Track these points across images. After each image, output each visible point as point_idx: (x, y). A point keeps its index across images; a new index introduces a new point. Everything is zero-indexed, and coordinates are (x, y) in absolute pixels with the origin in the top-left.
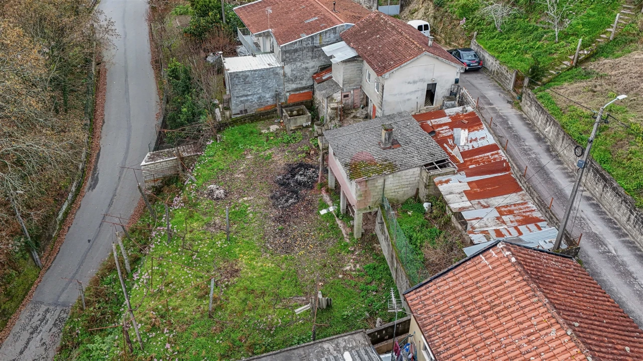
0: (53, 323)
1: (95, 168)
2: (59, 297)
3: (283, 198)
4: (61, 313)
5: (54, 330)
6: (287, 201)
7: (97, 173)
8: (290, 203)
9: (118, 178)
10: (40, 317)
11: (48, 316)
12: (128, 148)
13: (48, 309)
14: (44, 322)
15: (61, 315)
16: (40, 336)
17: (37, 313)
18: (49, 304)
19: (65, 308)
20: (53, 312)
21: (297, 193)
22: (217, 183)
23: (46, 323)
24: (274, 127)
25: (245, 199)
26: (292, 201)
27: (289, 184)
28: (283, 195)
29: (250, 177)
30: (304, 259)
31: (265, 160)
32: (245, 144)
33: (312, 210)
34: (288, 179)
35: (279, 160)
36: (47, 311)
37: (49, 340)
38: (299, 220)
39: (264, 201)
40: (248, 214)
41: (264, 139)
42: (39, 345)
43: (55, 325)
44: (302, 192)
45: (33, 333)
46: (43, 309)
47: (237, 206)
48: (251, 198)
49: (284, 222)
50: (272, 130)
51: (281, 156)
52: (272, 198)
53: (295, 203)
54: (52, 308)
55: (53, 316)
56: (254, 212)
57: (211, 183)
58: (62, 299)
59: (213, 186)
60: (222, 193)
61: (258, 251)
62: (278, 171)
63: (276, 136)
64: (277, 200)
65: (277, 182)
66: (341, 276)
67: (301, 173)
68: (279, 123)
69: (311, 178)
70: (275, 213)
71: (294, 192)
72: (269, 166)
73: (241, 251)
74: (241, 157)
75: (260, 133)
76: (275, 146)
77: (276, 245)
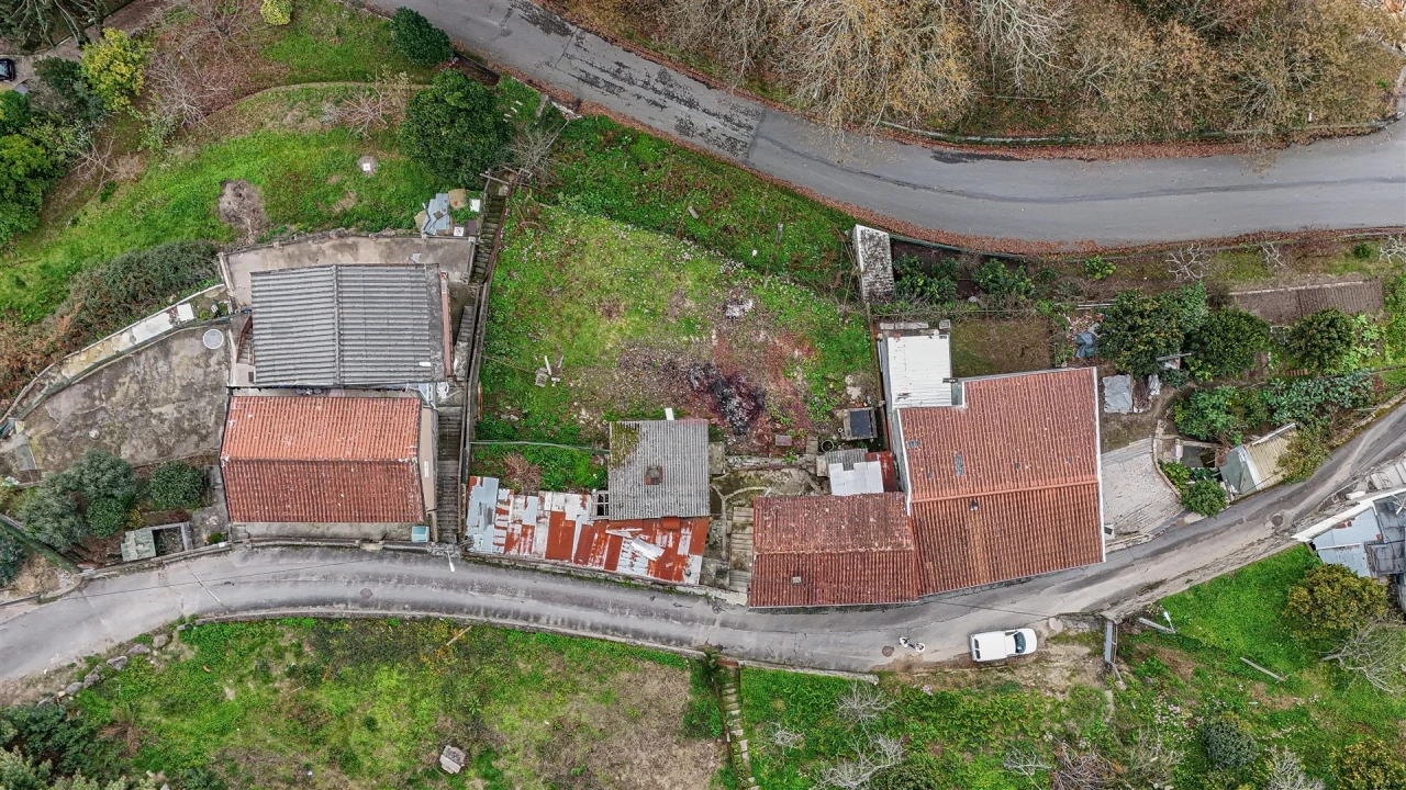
0: (732, 136)
1: (980, 157)
2: (765, 138)
3: (702, 376)
4: (743, 142)
5: (723, 138)
6: (697, 378)
8: (693, 382)
9: (949, 189)
10: (744, 122)
11: (742, 130)
14: (736, 127)
15: (741, 143)
16: (719, 125)
17: (750, 118)
19: (748, 146)
20: (746, 134)
21: (707, 392)
22: (755, 310)
23: (733, 129)
24: (855, 392)
25: (714, 337)
26: (696, 383)
27: (728, 387)
28: (707, 377)
29: (756, 347)
30: (608, 377)
31: (783, 369)
32: (824, 351)
33: (676, 401)
34: (738, 388)
35: (778, 385)
36: (751, 128)
37: (713, 135)
38: (664, 385)
39: (705, 355)
40: (688, 336)
41: (830, 376)
42: (710, 127)
43: (729, 138)
44: (708, 398)
45: (726, 117)
46: (754, 123)
47: (704, 326)
48: (715, 343)
49: (665, 370)
50: (850, 390)
51: (786, 390)
52: (709, 365)
53: (692, 387)
54: (752, 132)
55: (741, 135)
56: (689, 343)
57: (756, 304)
58: (760, 141)
59: (749, 305)
60: (734, 314)
61: (630, 337)
62: (756, 380)
63: (833, 391)
64: (704, 369)
65: (735, 375)
66: (576, 404)
67: (744, 404)
68: (861, 401)
69: (732, 412)
70: (683, 363)
71: (711, 389)
72: (770, 372)
73: (634, 321)
74: (799, 344)
75: (846, 374)
76: (808, 386)
77: (635, 356)
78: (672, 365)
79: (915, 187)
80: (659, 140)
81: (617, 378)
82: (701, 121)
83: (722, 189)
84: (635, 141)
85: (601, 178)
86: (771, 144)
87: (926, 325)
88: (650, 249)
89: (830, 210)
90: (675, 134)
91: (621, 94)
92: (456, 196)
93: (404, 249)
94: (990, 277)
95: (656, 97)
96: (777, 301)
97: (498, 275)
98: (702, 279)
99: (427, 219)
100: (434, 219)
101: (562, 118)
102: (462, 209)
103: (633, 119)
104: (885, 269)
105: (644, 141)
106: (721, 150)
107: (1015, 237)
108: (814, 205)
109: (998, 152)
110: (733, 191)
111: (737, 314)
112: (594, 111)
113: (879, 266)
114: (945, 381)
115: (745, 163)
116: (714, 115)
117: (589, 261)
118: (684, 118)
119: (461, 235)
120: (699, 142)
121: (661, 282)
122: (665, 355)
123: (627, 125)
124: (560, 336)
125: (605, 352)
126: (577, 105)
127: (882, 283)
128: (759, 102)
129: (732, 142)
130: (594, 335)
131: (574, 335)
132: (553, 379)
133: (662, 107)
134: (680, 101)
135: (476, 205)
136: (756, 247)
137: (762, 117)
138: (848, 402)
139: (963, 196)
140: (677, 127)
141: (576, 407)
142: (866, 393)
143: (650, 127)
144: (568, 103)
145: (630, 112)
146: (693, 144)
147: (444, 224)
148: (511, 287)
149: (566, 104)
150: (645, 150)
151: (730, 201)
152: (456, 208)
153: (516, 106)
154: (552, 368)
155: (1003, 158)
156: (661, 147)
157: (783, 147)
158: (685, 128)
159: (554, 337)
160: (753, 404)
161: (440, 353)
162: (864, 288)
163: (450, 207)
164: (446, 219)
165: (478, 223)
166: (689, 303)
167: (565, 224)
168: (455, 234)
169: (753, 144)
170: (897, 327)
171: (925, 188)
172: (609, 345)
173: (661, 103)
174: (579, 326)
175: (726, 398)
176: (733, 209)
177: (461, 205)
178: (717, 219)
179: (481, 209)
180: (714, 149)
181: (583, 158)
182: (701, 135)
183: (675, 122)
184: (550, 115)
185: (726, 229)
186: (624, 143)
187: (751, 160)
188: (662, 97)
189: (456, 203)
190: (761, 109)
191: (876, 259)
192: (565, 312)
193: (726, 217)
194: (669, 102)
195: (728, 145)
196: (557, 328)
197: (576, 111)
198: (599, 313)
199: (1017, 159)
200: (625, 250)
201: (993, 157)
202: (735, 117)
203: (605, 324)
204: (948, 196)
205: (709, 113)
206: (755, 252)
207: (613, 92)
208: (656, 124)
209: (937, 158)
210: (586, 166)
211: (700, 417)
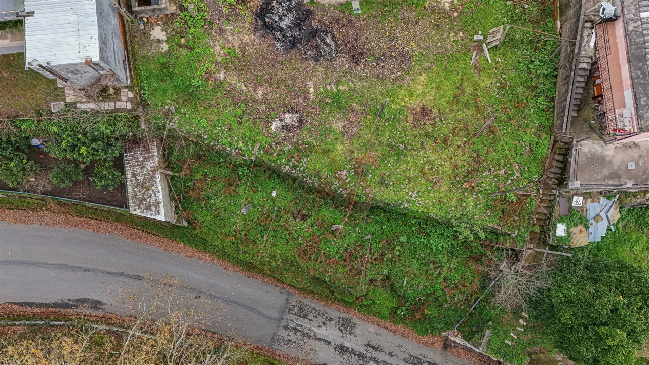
0: (302, 319)
1: (56, 305)
2: (271, 318)
3: (322, 48)
4: (292, 313)
5: (310, 317)
6: (328, 45)
7: (67, 301)
8: (333, 42)
9: (87, 273)
10: (292, 333)
11: (292, 325)
12: (21, 263)
13: (284, 327)
14: (299, 328)
15: (294, 313)
16: (315, 329)
17: (286, 338)
18: (278, 327)
19: (287, 310)
20: (289, 322)
21: (317, 31)
22: (268, 120)
23: (301, 326)
24: (157, 33)
25: (312, 90)
26: (328, 39)
27: (295, 38)
28: (317, 47)
29: (266, 81)
30: (422, 44)
31: (236, 57)
32: (193, 77)
33: (350, 21)
34: (284, 36)
35: (241, 40)
36: (285, 328)
37: (320, 320)
38: (363, 38)
39: (320, 71)
40: (339, 90)
41: (184, 51)
42: (324, 328)
43: (304, 317)
44: (315, 25)
45: (309, 337)
46: (283, 333)
47: (322, 101)
48: (310, 84)
49: (362, 54)
50: (162, 36)
51: (232, 35)
52: (316, 61)
53: (333, 36)
54: (283, 323)
55: (294, 321)
56: (337, 83)
57: (268, 127)
58: (275, 315)
59: (274, 126)
60: (290, 115)
61: (400, 87)
62: (264, 45)
63: (182, 34)
64: (321, 55)
65: (287, 50)
66: (456, 14)
67: (277, 19)
68: (149, 24)
69: (290, 10)
70: (343, 62)
71: (314, 34)
72: (250, 55)
73: (396, 104)
74: (219, 85)
75: (168, 54)
76: (207, 40)
77: (395, 68)
78: (355, 59)
79: (122, 274)
80: (372, 313)
81: (413, 44)
82: (332, 333)
83: (309, 258)
84: (394, 311)
85: (431, 266)
86: (265, 313)
87: (79, 105)
88: (382, 182)
89: (206, 250)
90: (356, 320)
91: (407, 356)
92: (581, 239)
93: (644, 173)
94: (12, 164)
95: (375, 354)
96: (245, 130)
97: (544, 149)
98: (326, 152)
99: (609, 214)
100: (603, 215)
101: (462, 332)
102: (575, 225)
103: (395, 333)
104: (134, 175)
105: (385, 311)
106: (313, 305)
107: (20, 227)
108: (222, 254)
109: (36, 310)
110: (298, 258)
111: (287, 115)
112: (431, 340)
113: (140, 178)
114: (31, 14)
115: (290, 294)
116: (319, 339)
117: (448, 168)
118: (348, 336)
119: (575, 198)
120: (334, 312)
121: (368, 146)
122: (364, 70)
123: (400, 327)
124: (476, 86)
125: (427, 70)
126: (447, 345)
127: (137, 160)
128: (278, 353)
129: (302, 314)
130: (439, 88)
131: (460, 87)
132: (481, 38)
133: (368, 345)
134: (352, 352)
135: (561, 230)
136: (273, 199)
137: (274, 339)
138: (165, 24)
139: (72, 267)
140: (354, 326)
141: (456, 10)
142: (145, 34)
143: (379, 326)
144: (455, 347)
145: (398, 340)
146: (339, 310)
147: (594, 208)
148: (529, 136)
149: (456, 345)
150: (384, 300)
151: (300, 245)
152: (580, 227)
153: (512, 339)
154: (482, 50)
155: (31, 305)
156: (369, 306)
157: (253, 310)
158: (347, 326)
159: (483, 84)
160: (267, 20)
161: (631, 28)
162: (155, 154)
163: (587, 227)
164: (590, 215)
165: (558, 211)
166: (338, 126)
167: (475, 207)
168: (581, 198)
169: (283, 312)
170: (112, 104)
171: (112, 273)
172: (422, 78)
173: (370, 349)
174: (456, 96)
175: (297, 25)
176: (297, 239)
177: (576, 230)
178: (312, 226)
179: (555, 226)
180: (319, 306)
181: (447, 287)
182: (331, 320)
183: (357, 331)
184: (474, 333)
185: (304, 218)
186: (404, 308)
187: (284, 296)
188: (369, 355)
189: (581, 231)
190: (275, 346)
191: (143, 186)
192: (470, 111)
193: (304, 229)
194: (362, 350)
195: (306, 310)
196: (479, 93)
197: (447, 339)
198: (435, 111)
199: (15, 303)
200: (410, 180)
201: (41, 305)
202: (300, 337)
203: (428, 101)
204: (89, 266)
205: (325, 340)
206: (274, 194)
207: (415, 358)
208: (373, 328)
209: (100, 303)
210: (445, 279)
211: (323, 5)
